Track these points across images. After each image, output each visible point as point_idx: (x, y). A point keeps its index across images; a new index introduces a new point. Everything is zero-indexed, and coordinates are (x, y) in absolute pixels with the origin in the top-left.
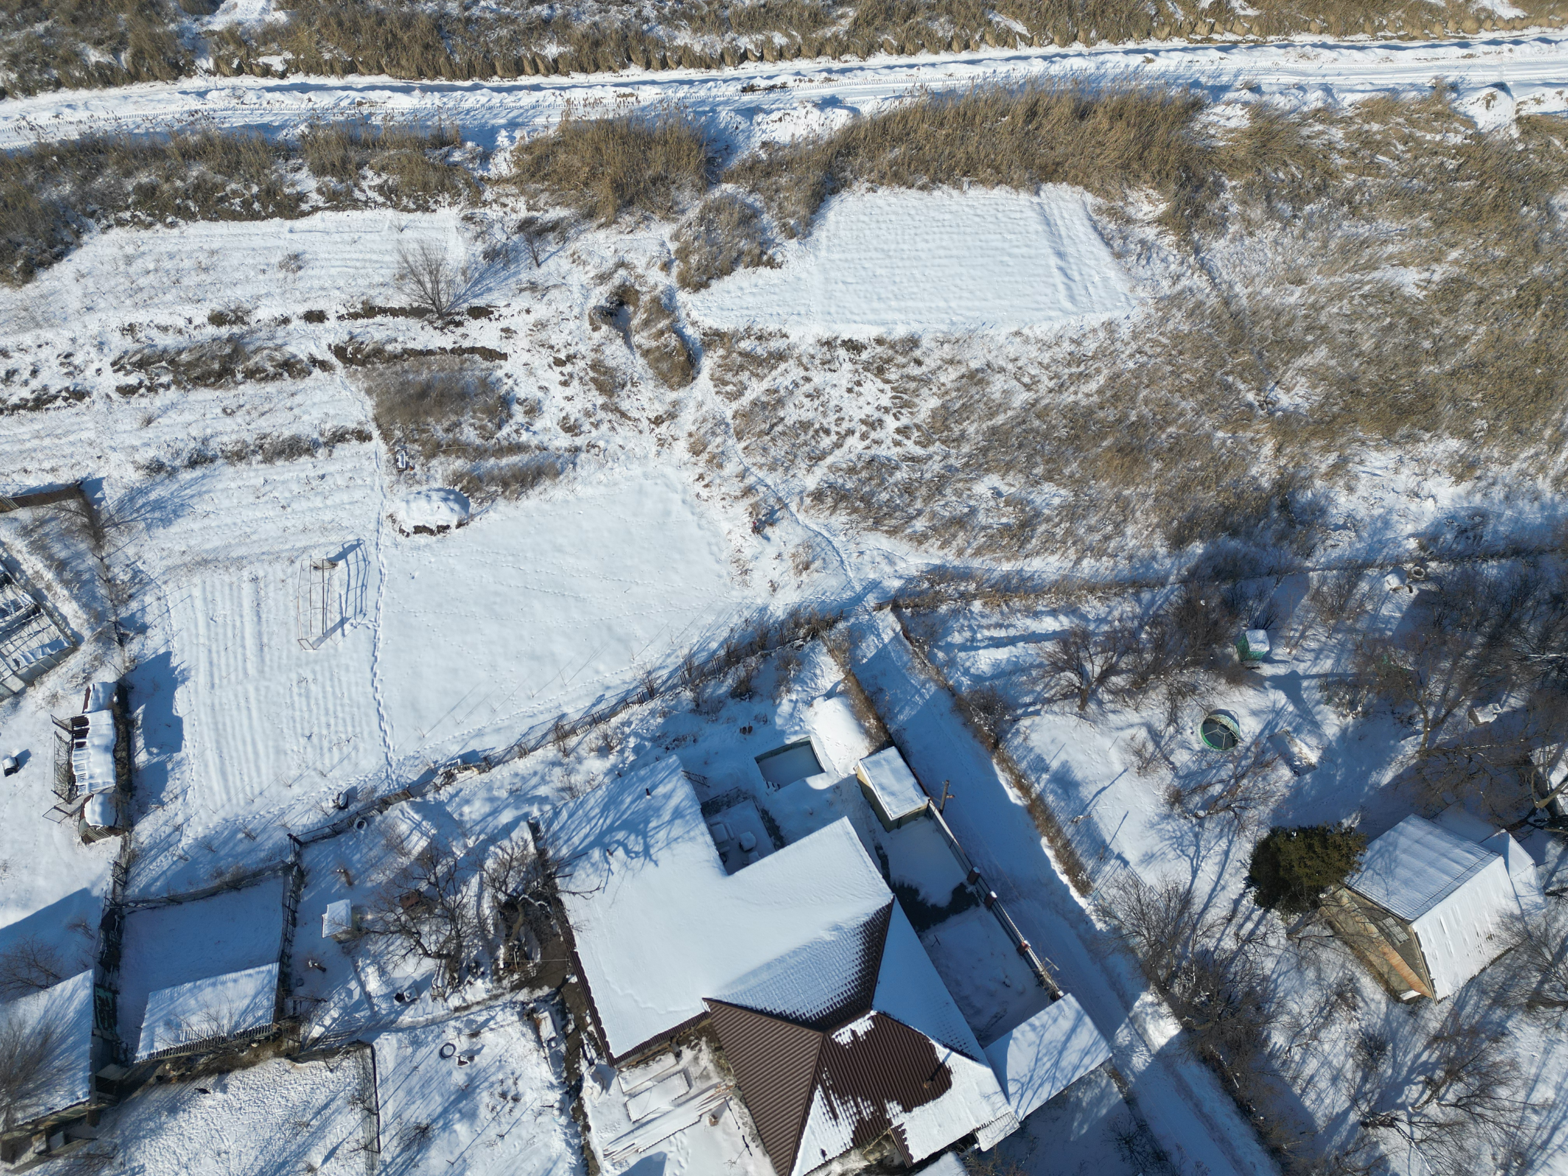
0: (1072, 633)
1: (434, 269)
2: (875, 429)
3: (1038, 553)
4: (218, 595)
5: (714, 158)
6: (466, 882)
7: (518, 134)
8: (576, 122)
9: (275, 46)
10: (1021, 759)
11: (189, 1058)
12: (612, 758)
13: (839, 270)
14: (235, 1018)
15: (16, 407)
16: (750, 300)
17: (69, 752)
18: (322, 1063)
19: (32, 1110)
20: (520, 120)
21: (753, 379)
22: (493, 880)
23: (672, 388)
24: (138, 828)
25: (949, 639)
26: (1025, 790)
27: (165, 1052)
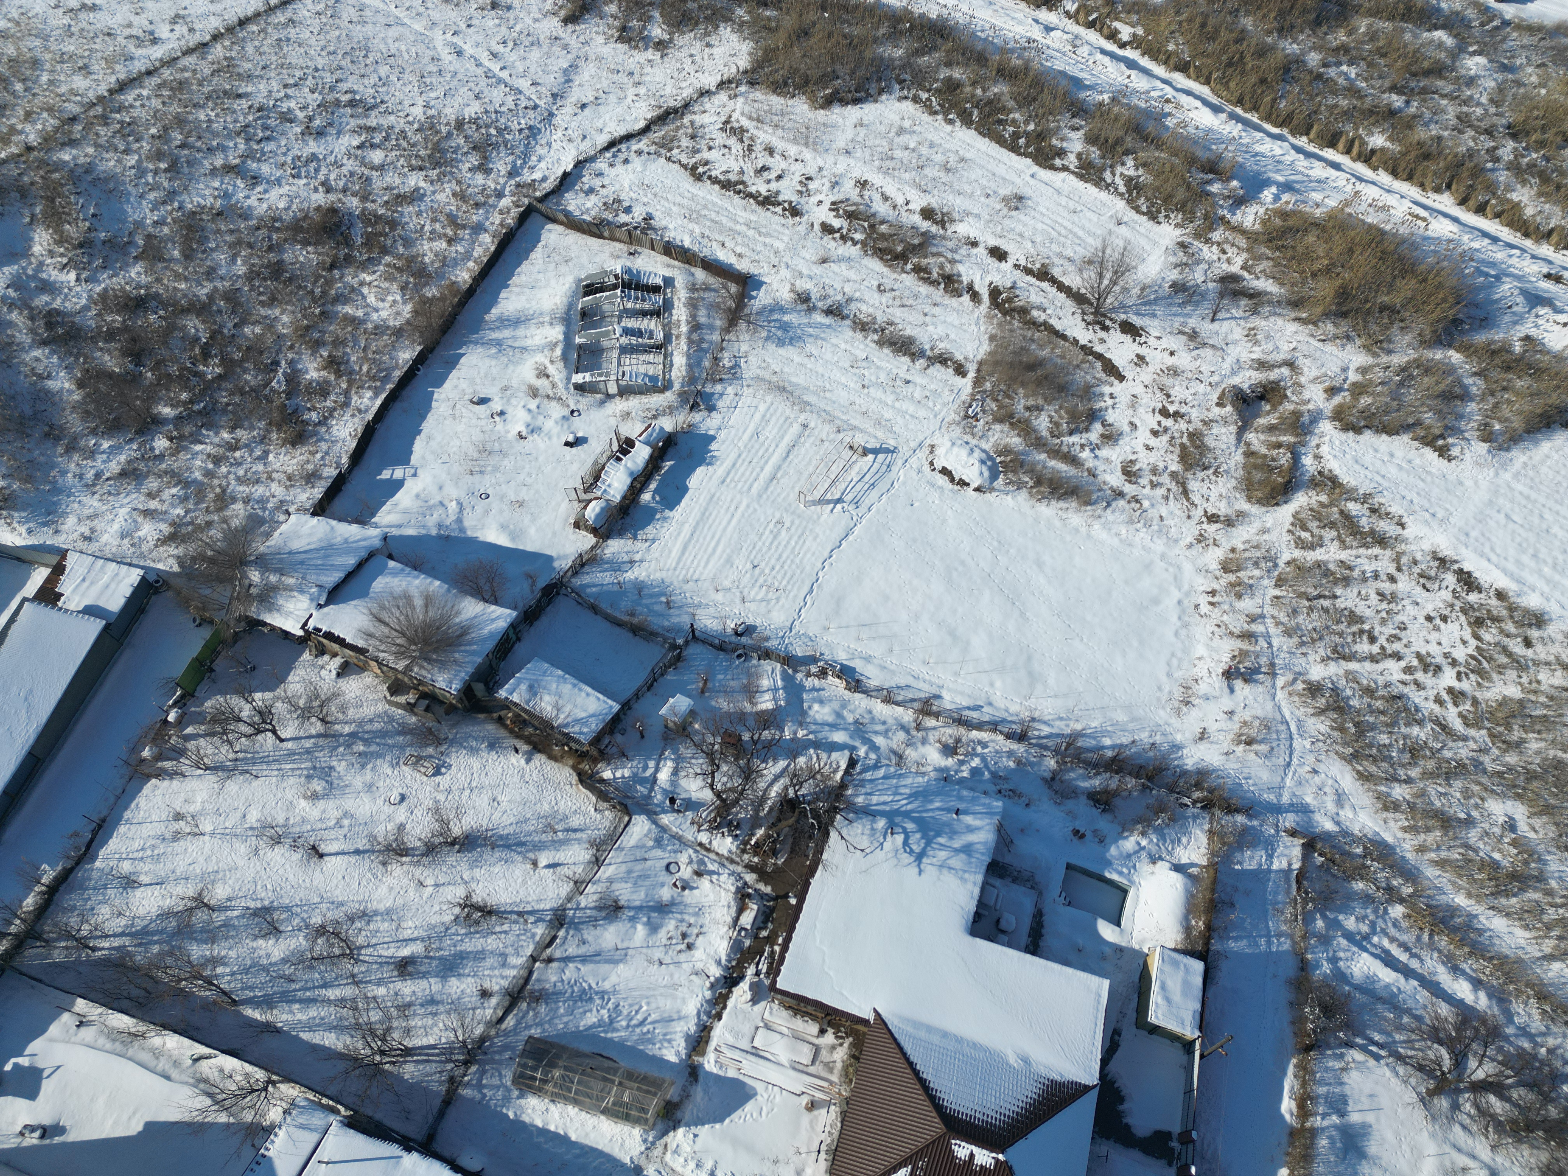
0: (1483, 1019)
1: (1121, 270)
2: (1426, 671)
3: (1508, 915)
4: (774, 419)
5: (1462, 322)
6: (775, 759)
7: (1285, 197)
8: (1350, 215)
9: (1135, 18)
10: (1322, 1082)
11: (525, 721)
12: (950, 762)
13: (1512, 501)
14: (569, 720)
15: (750, 195)
16: (1393, 471)
17: (609, 459)
18: (594, 799)
19: (424, 673)
20: (1298, 186)
21: (1336, 543)
22: (795, 775)
23: (1249, 499)
24: (610, 542)
25: (1341, 917)
26: (1304, 1112)
27: (516, 704)
